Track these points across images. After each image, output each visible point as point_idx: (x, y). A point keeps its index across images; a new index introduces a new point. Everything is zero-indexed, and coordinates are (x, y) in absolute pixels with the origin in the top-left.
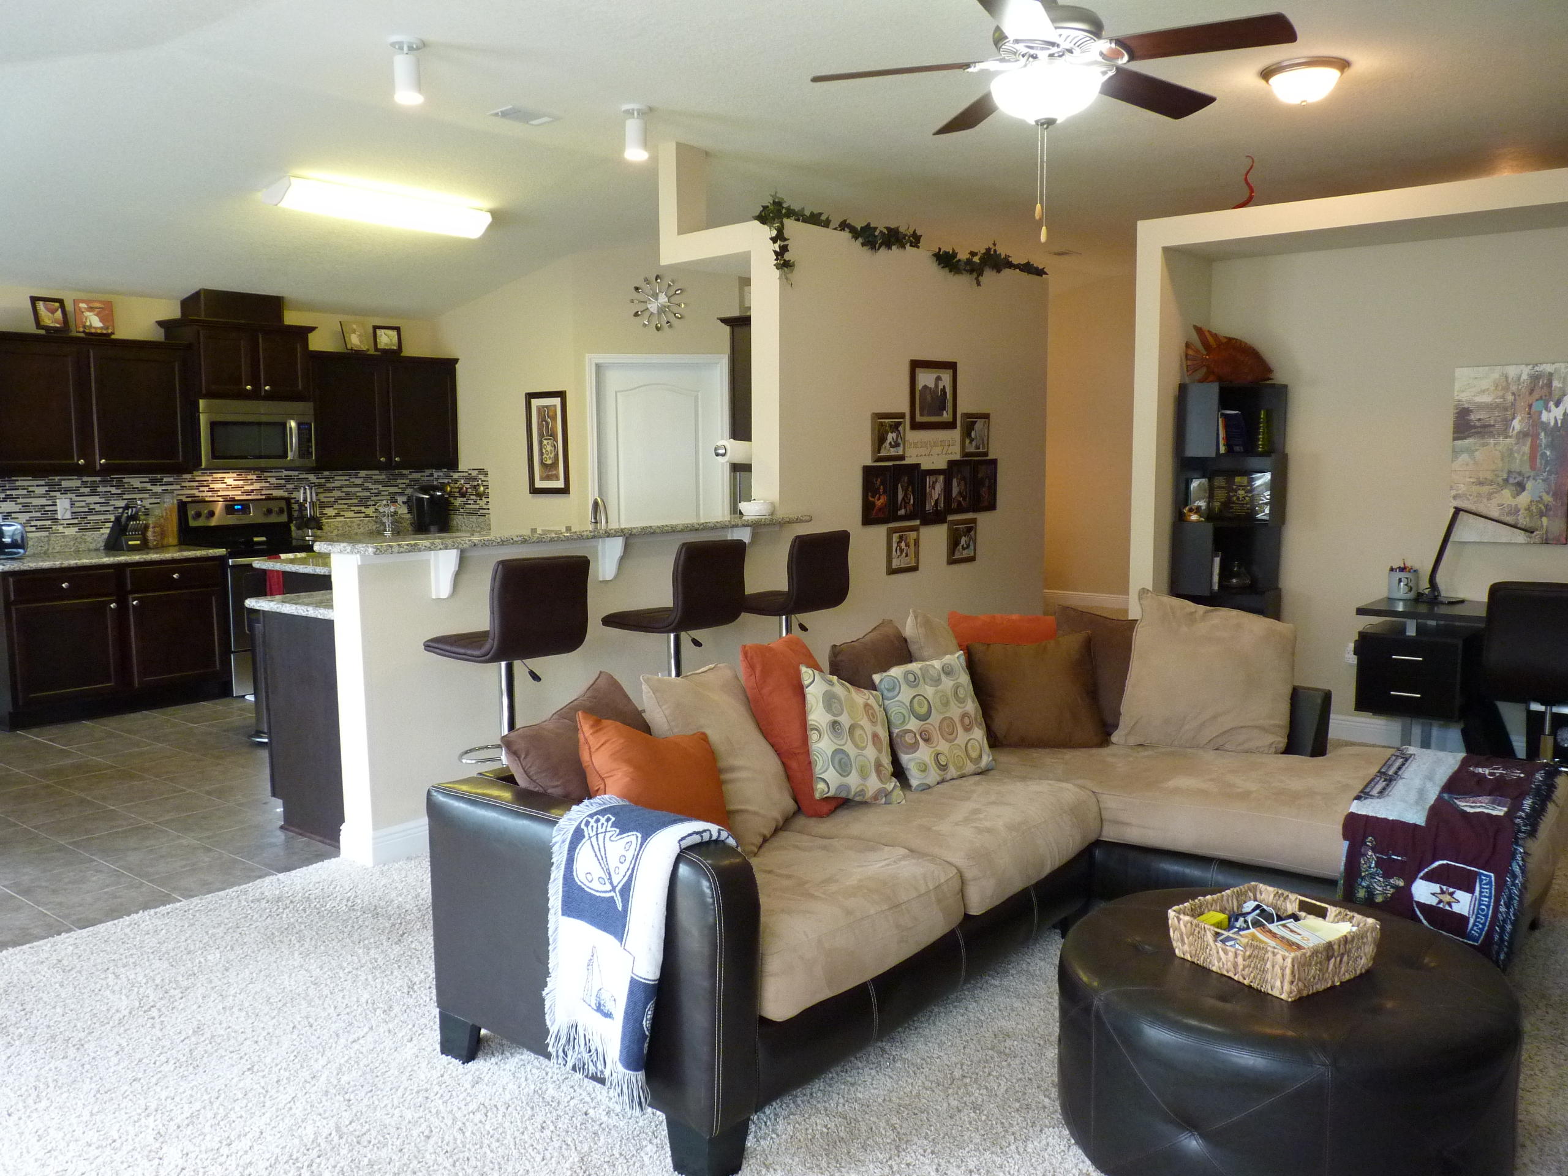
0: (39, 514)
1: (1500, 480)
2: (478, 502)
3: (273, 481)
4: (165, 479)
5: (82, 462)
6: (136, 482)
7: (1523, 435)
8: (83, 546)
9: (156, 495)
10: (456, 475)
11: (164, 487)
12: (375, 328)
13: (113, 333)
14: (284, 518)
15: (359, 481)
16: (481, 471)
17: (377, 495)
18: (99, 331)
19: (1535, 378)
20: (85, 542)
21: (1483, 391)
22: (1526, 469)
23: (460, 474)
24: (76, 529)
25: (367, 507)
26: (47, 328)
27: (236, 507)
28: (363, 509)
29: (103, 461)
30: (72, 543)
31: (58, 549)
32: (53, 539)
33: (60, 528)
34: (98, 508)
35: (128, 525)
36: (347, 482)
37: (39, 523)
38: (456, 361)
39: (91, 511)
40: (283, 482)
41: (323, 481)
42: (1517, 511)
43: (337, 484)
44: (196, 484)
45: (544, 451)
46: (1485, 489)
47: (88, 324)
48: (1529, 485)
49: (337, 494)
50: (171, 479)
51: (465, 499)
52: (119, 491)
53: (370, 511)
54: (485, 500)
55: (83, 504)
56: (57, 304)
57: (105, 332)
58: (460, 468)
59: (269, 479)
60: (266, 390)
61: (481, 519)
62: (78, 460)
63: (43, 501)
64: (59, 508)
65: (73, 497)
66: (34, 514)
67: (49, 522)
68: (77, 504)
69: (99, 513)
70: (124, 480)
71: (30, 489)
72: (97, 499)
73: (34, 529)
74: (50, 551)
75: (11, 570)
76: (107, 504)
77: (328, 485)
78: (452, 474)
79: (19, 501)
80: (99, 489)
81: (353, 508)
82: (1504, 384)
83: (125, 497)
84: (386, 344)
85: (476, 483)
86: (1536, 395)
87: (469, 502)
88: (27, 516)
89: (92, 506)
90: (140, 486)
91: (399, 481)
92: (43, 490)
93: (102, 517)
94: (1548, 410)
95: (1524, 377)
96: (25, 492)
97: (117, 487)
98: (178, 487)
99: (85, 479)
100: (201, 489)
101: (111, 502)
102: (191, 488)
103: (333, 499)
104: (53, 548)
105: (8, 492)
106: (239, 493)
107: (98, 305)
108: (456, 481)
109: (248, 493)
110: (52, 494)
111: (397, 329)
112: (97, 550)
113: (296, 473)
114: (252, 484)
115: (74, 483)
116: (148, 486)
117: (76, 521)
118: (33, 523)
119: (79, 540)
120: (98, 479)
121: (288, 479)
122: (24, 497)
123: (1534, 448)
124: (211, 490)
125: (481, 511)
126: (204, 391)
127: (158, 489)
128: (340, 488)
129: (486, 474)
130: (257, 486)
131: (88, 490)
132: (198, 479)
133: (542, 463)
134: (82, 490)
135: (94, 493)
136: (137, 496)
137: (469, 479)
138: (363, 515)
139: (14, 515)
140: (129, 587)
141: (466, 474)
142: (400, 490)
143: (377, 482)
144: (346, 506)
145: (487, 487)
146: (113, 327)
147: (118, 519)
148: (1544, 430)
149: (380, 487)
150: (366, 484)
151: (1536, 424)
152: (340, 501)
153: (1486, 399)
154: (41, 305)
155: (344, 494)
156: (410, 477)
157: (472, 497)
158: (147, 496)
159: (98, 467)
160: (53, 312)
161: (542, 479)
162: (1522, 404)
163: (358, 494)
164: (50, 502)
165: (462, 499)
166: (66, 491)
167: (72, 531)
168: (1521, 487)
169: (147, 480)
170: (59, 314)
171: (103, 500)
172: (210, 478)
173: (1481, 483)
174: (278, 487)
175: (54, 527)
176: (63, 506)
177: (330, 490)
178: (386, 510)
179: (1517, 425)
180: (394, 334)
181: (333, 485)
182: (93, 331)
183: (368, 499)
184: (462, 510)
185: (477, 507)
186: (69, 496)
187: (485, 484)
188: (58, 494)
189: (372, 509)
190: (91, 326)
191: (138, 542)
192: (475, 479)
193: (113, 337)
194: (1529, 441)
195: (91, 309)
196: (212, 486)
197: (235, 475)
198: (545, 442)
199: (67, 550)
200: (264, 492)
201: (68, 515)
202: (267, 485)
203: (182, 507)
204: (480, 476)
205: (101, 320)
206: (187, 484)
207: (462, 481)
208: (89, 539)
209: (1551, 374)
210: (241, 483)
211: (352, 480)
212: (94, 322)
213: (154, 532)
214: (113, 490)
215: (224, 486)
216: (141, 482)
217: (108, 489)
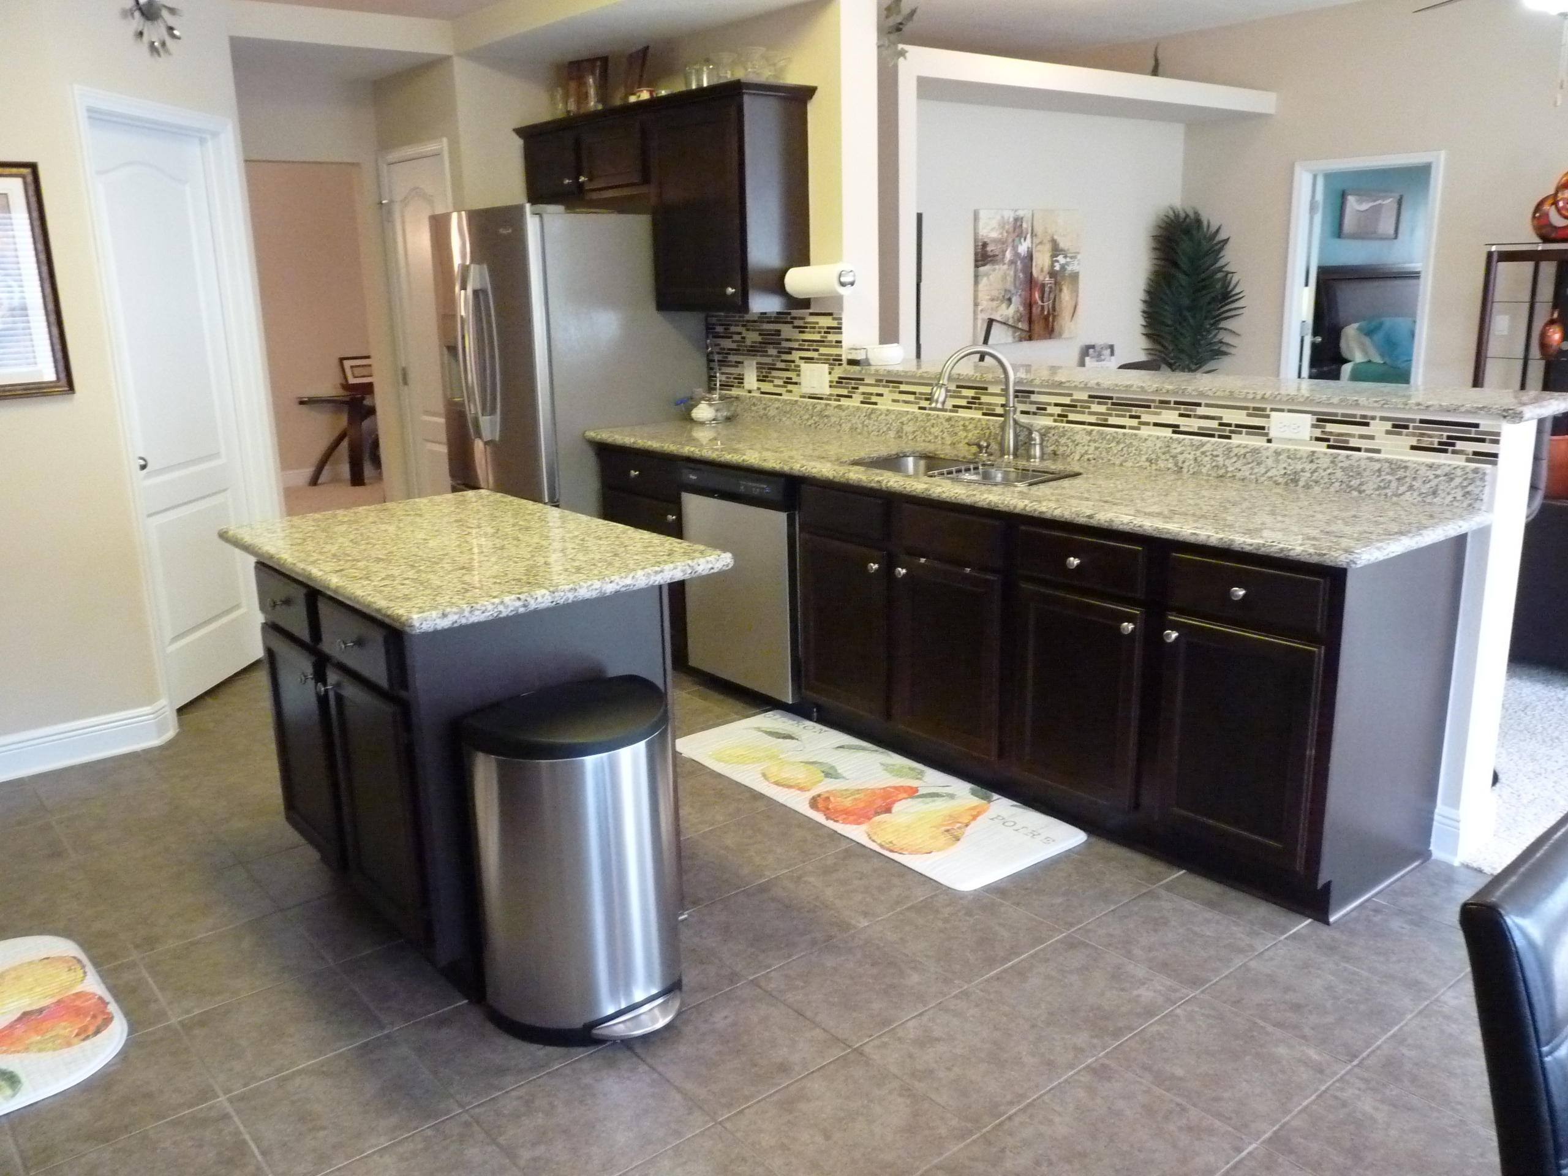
1: (1001, 297)
7: (1012, 262)
19: (1016, 220)
21: (993, 229)
22: (1012, 288)
42: (1008, 319)
46: (995, 303)
48: (1014, 299)
82: (1002, 225)
86: (1016, 234)
94: (1020, 243)
95: (1011, 219)
123: (1016, 272)
148: (1020, 258)
151: (1016, 254)
153: (994, 235)
162: (1010, 240)
168: (1010, 300)
173: (992, 300)
179: (1008, 255)
194: (1013, 266)
209: (1022, 218)
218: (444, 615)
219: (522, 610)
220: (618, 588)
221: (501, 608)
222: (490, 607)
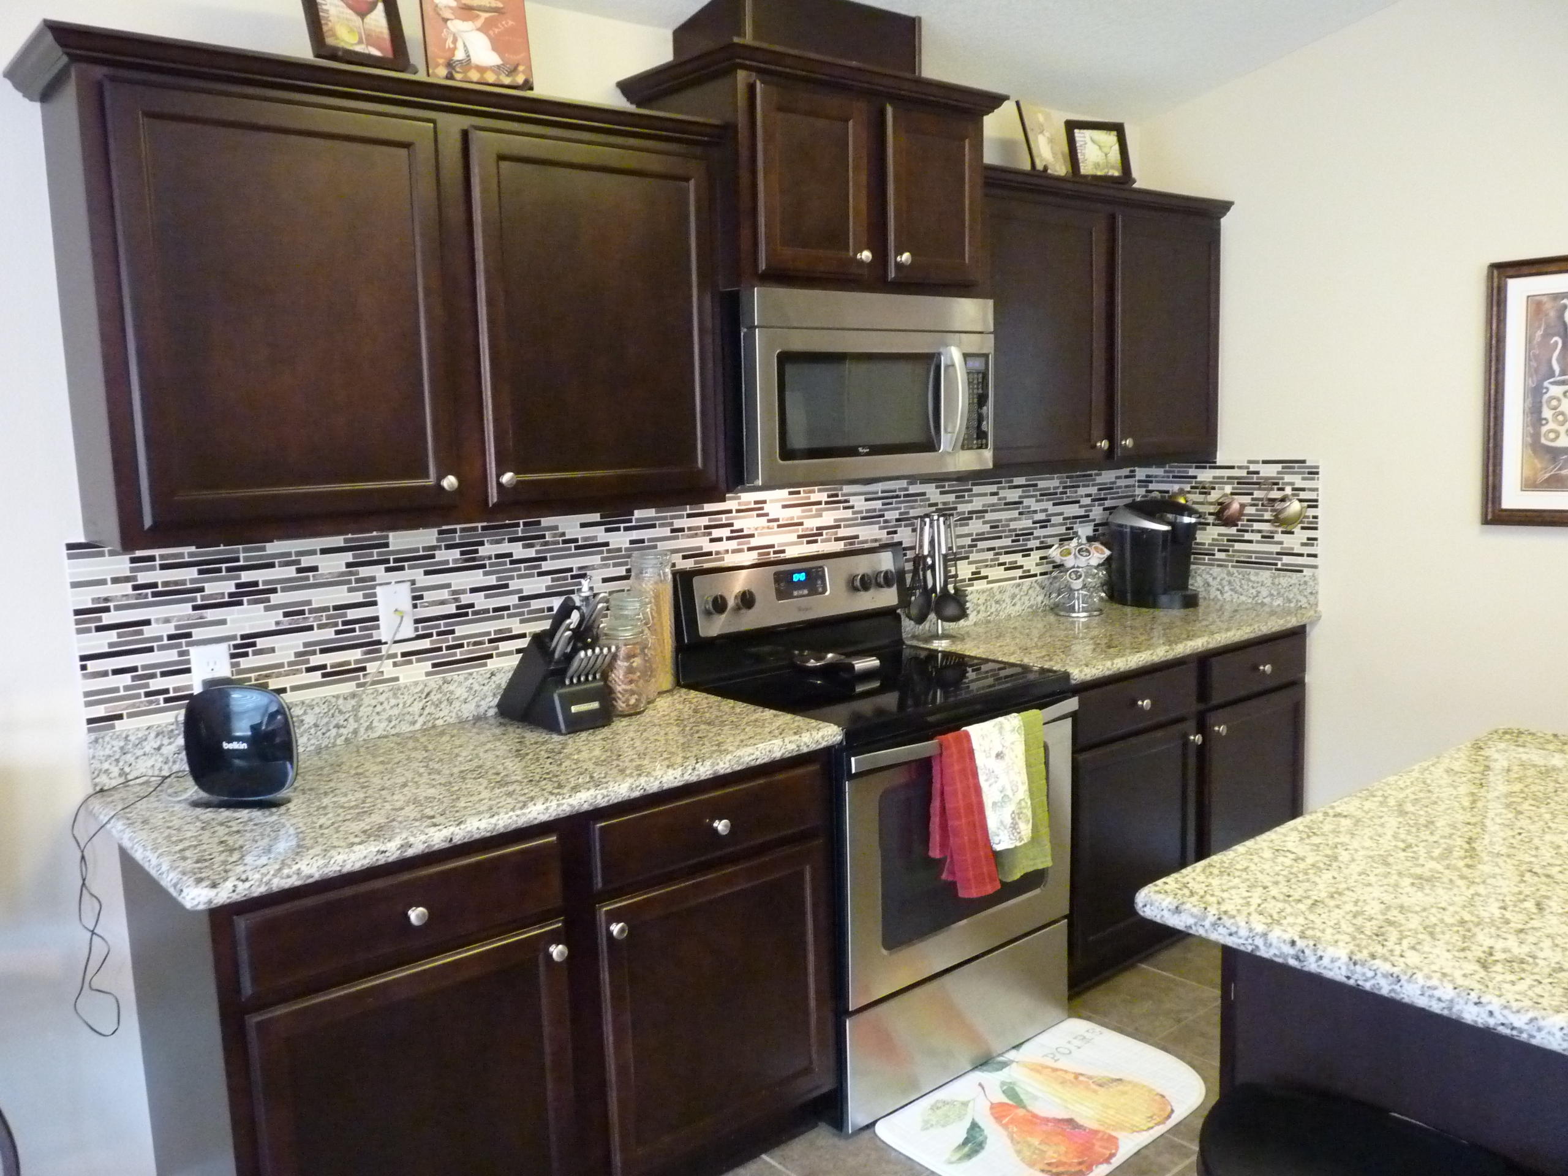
0: (329, 634)
2: (1278, 537)
3: (859, 503)
4: (638, 514)
5: (450, 482)
6: (570, 525)
8: (446, 715)
9: (615, 555)
10: (1205, 475)
11: (635, 535)
12: (1071, 126)
13: (528, 84)
14: (888, 597)
15: (1013, 495)
16: (1288, 464)
17: (1044, 524)
18: (490, 79)
20: (450, 702)
23: (1218, 473)
24: (427, 666)
25: (1026, 552)
26: (343, 54)
27: (797, 577)
28: (1018, 558)
29: (507, 478)
30: (416, 707)
31: (380, 728)
32: (368, 700)
33: (388, 669)
34: (480, 601)
35: (569, 658)
36: (994, 499)
37: (330, 659)
38: (1225, 207)
39: (463, 612)
40: (878, 504)
41: (951, 498)
43: (977, 504)
44: (704, 521)
45: (1547, 413)
47: (459, 55)
49: (976, 526)
50: (651, 513)
51: (1233, 530)
52: (531, 553)
53: (1031, 562)
54: (1301, 535)
55: (445, 594)
58: (1221, 458)
59: (853, 500)
60: (899, 266)
61: (1286, 580)
62: (441, 477)
63: (340, 595)
64: (382, 610)
65: (418, 575)
66: (316, 635)
67: (356, 655)
68: (428, 596)
69: (483, 615)
71: (306, 562)
72: (477, 578)
73: (317, 676)
74: (362, 735)
75: (236, 897)
76: (501, 588)
77: (961, 508)
78: (1192, 472)
79: (275, 599)
80: (482, 551)
81: (1003, 558)
83: (546, 566)
84: (1097, 165)
85: (1275, 494)
87: (1247, 536)
88: (297, 641)
89: (466, 599)
90: (581, 534)
91: (1082, 491)
92: (336, 564)
93: (491, 627)
96: (291, 572)
97: (528, 542)
98: (666, 532)
99: (450, 526)
100: (716, 533)
101: (514, 585)
102: (694, 532)
103: (968, 541)
104: (370, 727)
105: (246, 576)
106: (793, 537)
107: (486, 2)
108: (1205, 490)
109: (811, 537)
110: (364, 572)
111: (1118, 129)
112: (478, 719)
113: (903, 483)
114: (819, 515)
115: (424, 537)
116: (600, 534)
117: (425, 644)
118: (316, 660)
119: (434, 697)
121: (888, 498)
122: (289, 585)
124: (737, 535)
125: (1286, 559)
126: (762, 266)
127: (620, 539)
128: (980, 513)
129: (1313, 473)
130: (828, 518)
131: (456, 553)
132: (710, 507)
133: (1535, 446)
134: (442, 555)
135: (471, 562)
136: (575, 563)
137: (1247, 483)
138: (1019, 573)
139: (261, 643)
140: (599, 883)
141: (1243, 473)
142: (1082, 512)
143: (1046, 494)
144: (990, 555)
145: (1313, 504)
146: (530, 68)
147: (541, 641)
149: (1048, 505)
150: (1026, 502)
152: (981, 545)
155: (987, 528)
156: (1099, 480)
157: (1256, 526)
158: (596, 560)
159: (493, 497)
160: (363, 11)
161: (1530, 485)
163: (1013, 525)
164: (358, 597)
165: (1223, 530)
166: (399, 563)
167: (419, 670)
169: (596, 517)
170: (379, 16)
171: (492, 580)
174: (870, 518)
175: (372, 667)
176: (392, 603)
177: (965, 519)
178: (1082, 561)
180: (1109, 139)
181: (969, 507)
182: (475, 76)
183: (1028, 534)
184: (1222, 555)
185: (1276, 548)
186: (408, 574)
187: (1303, 495)
188: (378, 571)
189: (1036, 556)
190: (467, 63)
191: (595, 705)
192: (1274, 483)
193: (532, 95)
195: (466, 12)
196: (737, 525)
197: (784, 494)
198: (1556, 391)
199: (405, 728)
200: (842, 532)
201: (408, 630)
202: (848, 514)
203: (683, 582)
204: (1288, 478)
205: (497, 46)
206: (686, 523)
207: (1228, 489)
208: (461, 692)
210: (796, 513)
211: (1002, 494)
212: (477, 51)
213: (630, 670)
214: (518, 551)
215: (762, 522)
216: (583, 525)
217: (505, 547)
218: (1177, 910)
219: (1292, 962)
220: (1491, 1022)
221: (1259, 942)
222: (1243, 932)
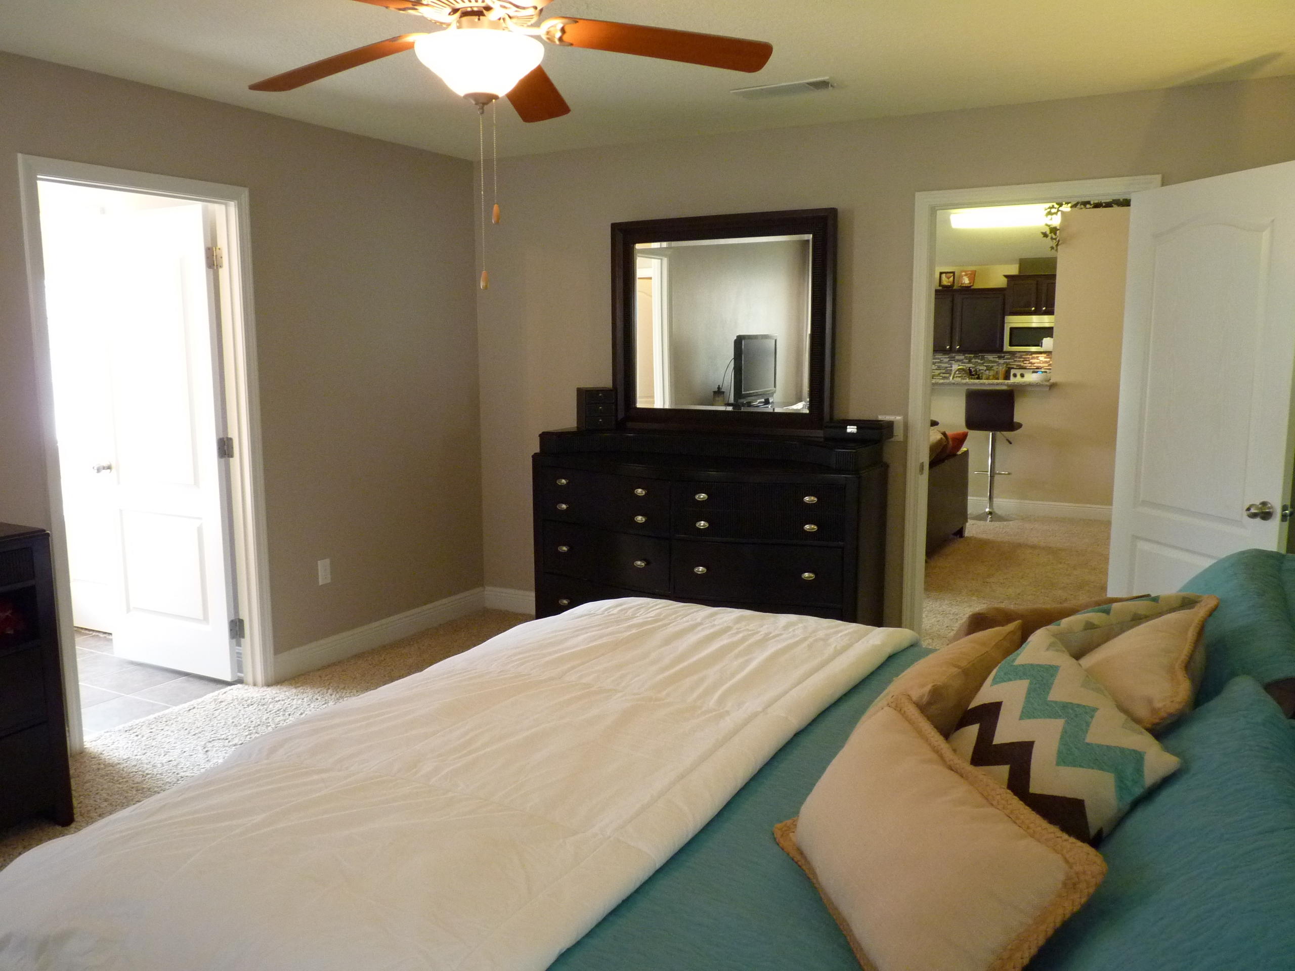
0: (944, 371)
4: (1006, 357)
9: (1000, 364)
13: (973, 286)
18: (967, 285)
26: (944, 287)
37: (944, 375)
44: (1022, 359)
50: (1009, 357)
52: (982, 362)
55: (964, 367)
56: (952, 274)
57: (969, 285)
63: (946, 365)
64: (953, 368)
65: (960, 363)
66: (942, 371)
68: (961, 367)
70: (985, 357)
71: (942, 359)
72: (971, 365)
73: (941, 377)
79: (936, 364)
80: (973, 360)
83: (985, 364)
88: (939, 371)
92: (947, 360)
96: (939, 360)
97: (981, 360)
98: (1013, 361)
99: (966, 355)
100: (1025, 362)
101: (978, 367)
102: (1020, 361)
106: (1047, 365)
107: (970, 272)
110: (951, 362)
115: (960, 357)
116: (997, 360)
117: (960, 375)
118: (941, 375)
120: (972, 355)
122: (939, 363)
124: (1031, 363)
126: (1009, 312)
131: (967, 360)
132: (1024, 357)
134: (965, 361)
135: (970, 362)
136: (991, 365)
146: (974, 283)
154: (944, 276)
158: (996, 364)
160: (949, 278)
164: (950, 366)
166: (958, 361)
169: (996, 356)
170: (952, 278)
171: (974, 366)
172: (1031, 357)
176: (955, 367)
182: (964, 285)
188: (953, 362)
190: (964, 283)
193: (972, 287)
195: (966, 275)
196: (1031, 361)
197: (1045, 355)
203: (1009, 370)
205: (969, 280)
206: (1018, 359)
210: (1049, 359)
212: (966, 281)
214: (979, 361)
215: (1038, 361)
216: (994, 358)
217: (977, 360)
